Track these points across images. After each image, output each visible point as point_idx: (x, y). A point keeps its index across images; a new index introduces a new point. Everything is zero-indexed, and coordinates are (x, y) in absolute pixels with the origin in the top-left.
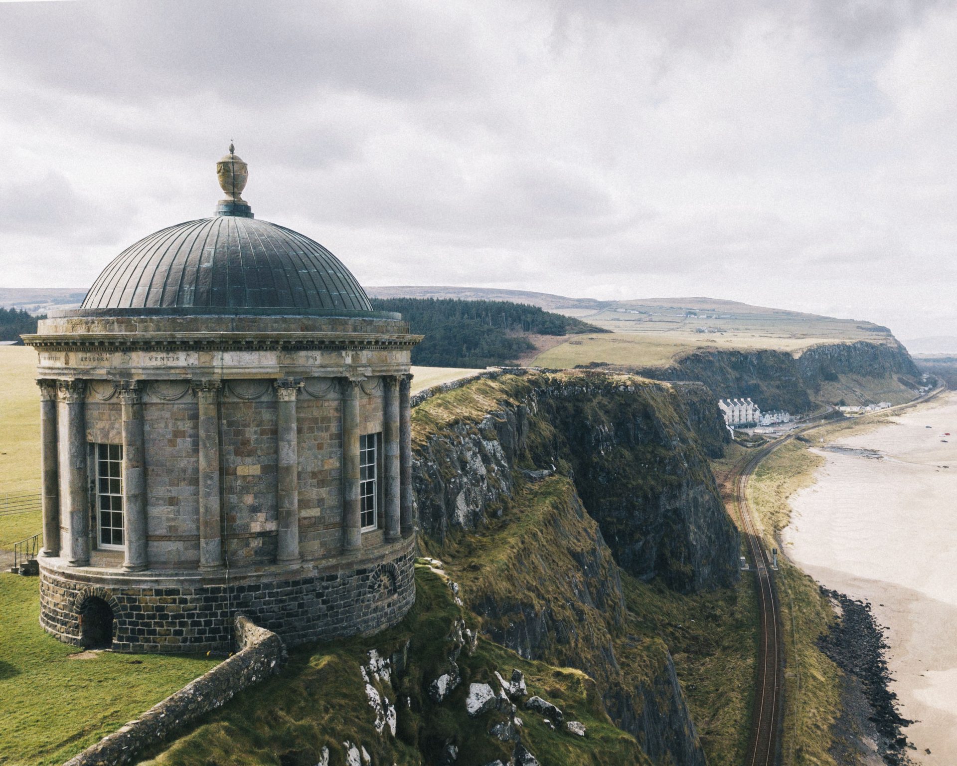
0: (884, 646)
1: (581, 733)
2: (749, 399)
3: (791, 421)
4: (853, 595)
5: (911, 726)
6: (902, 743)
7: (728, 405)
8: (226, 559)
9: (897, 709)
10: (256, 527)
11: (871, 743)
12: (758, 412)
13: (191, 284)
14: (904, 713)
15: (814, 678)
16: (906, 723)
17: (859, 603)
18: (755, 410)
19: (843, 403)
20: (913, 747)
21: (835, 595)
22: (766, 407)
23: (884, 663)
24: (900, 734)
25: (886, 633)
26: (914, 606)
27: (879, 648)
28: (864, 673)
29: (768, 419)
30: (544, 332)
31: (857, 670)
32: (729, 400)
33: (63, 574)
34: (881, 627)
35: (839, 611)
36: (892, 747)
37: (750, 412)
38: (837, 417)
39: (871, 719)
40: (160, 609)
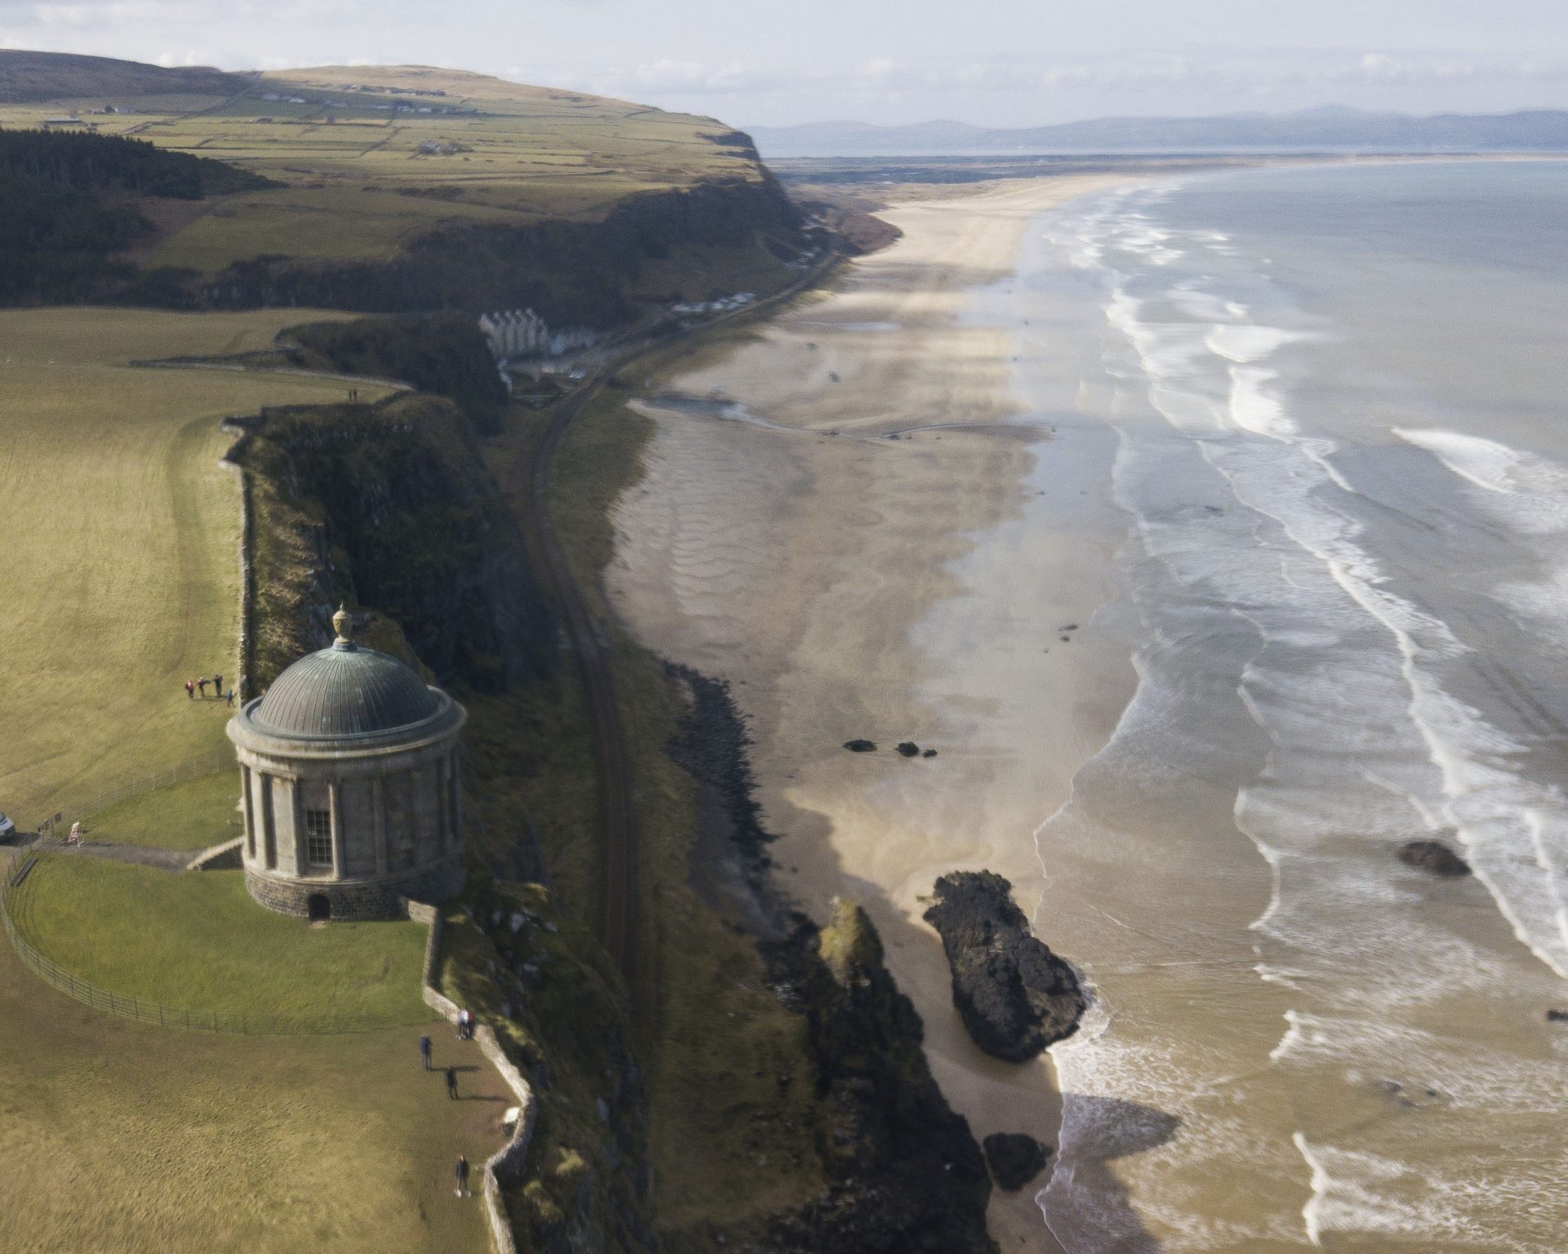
0: (746, 742)
1: (555, 930)
2: (529, 311)
3: (597, 343)
4: (707, 668)
5: (777, 842)
6: (766, 863)
7: (496, 322)
8: (390, 868)
9: (762, 823)
10: (402, 848)
11: (733, 866)
12: (544, 333)
13: (355, 715)
14: (769, 825)
15: (668, 798)
16: (770, 838)
17: (713, 682)
18: (539, 330)
19: (678, 298)
20: (778, 866)
21: (684, 671)
22: (556, 322)
23: (746, 764)
24: (765, 852)
25: (749, 723)
26: (784, 681)
27: (739, 744)
28: (722, 781)
29: (559, 344)
30: (165, 193)
31: (714, 777)
32: (496, 315)
33: (294, 883)
34: (743, 715)
35: (689, 696)
36: (756, 869)
37: (532, 333)
38: (670, 332)
39: (733, 838)
40: (359, 898)
